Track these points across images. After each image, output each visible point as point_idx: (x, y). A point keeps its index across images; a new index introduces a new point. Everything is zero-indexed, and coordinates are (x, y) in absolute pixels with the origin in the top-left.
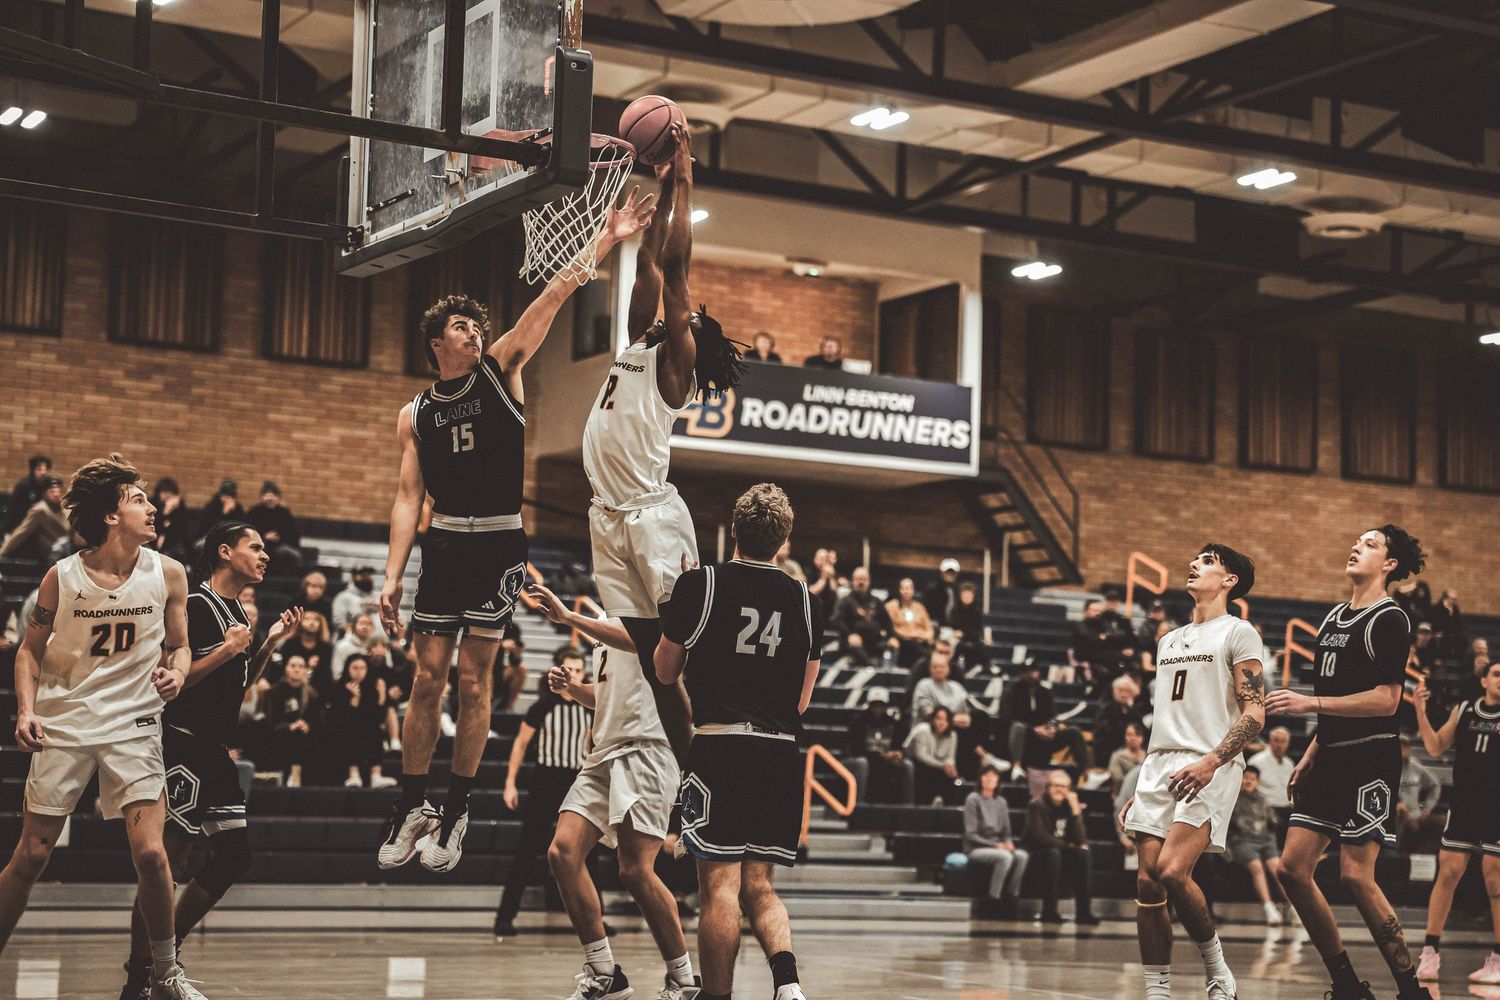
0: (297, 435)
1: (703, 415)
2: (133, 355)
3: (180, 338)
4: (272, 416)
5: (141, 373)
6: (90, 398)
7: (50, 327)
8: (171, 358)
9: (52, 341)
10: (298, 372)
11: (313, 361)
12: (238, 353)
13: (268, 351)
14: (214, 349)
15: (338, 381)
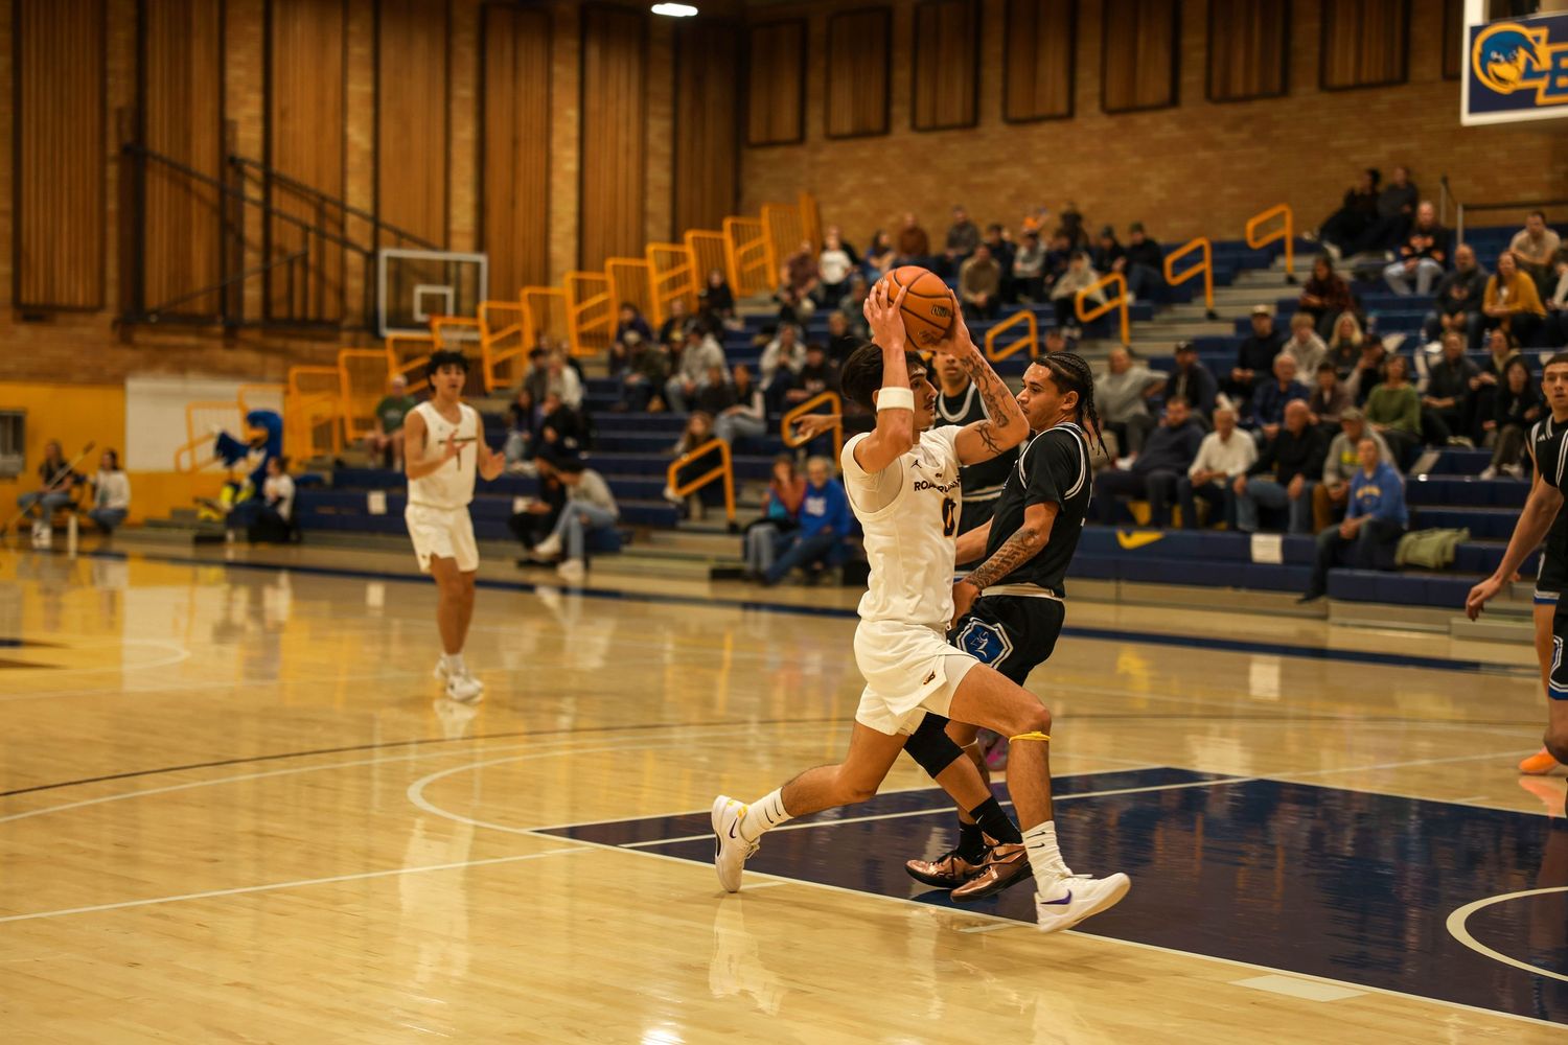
0: (1355, 157)
1: (1553, 83)
2: (1230, 111)
3: (1255, 87)
4: (1335, 144)
5: (1235, 126)
6: (1202, 154)
7: (1174, 100)
8: (1257, 107)
9: (1173, 112)
10: (1353, 98)
11: (1359, 86)
12: (1305, 91)
13: (1324, 85)
14: (1285, 90)
15: (1387, 98)
